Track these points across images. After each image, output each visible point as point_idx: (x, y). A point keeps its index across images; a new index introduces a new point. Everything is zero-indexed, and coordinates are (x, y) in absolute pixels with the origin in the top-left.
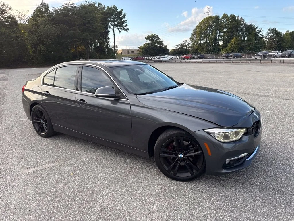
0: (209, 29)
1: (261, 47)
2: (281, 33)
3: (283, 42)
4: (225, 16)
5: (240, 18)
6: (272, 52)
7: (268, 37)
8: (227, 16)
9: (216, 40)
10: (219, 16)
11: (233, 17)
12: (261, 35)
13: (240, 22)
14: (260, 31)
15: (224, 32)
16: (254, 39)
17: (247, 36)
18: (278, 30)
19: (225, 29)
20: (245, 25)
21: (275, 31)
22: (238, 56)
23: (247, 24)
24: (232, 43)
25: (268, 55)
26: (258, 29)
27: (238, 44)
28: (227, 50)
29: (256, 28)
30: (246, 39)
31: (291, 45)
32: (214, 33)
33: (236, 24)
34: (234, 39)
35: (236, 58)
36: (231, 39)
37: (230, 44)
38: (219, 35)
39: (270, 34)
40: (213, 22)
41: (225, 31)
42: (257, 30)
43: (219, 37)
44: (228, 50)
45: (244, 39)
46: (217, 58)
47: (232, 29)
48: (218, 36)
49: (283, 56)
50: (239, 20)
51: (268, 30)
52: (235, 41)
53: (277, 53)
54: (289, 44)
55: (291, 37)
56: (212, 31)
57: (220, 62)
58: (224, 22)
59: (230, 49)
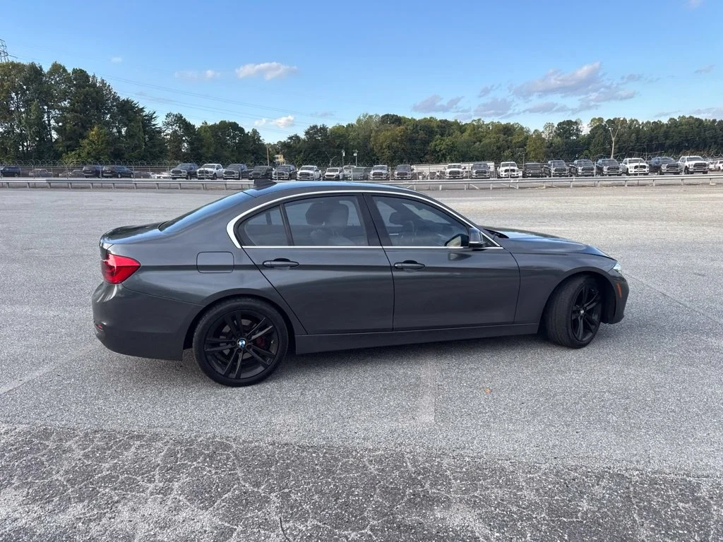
0: (13, 95)
1: (161, 152)
2: (194, 126)
3: (203, 146)
4: (57, 69)
5: (99, 80)
6: (206, 167)
7: (169, 131)
8: (65, 70)
9: (43, 129)
10: (40, 67)
11: (81, 75)
12: (157, 126)
13: (103, 90)
14: (151, 118)
15: (61, 109)
16: (142, 134)
17: (125, 125)
18: (188, 120)
19: (66, 103)
20: (116, 99)
21: (180, 120)
22: (125, 173)
23: (119, 97)
24: (91, 138)
25: (199, 173)
26: (147, 111)
27: (108, 143)
28: (79, 156)
29: (142, 110)
30: (124, 131)
31: (217, 153)
32: (33, 108)
33: (94, 95)
34: (96, 128)
35: (119, 176)
36: (85, 128)
37: (87, 141)
38: (48, 117)
39: (171, 125)
40: (27, 81)
41: (66, 108)
42: (144, 114)
43: (49, 121)
44: (83, 155)
45: (119, 132)
46: (58, 176)
47: (85, 105)
48: (46, 118)
49: (229, 175)
50: (98, 85)
51: (167, 116)
52: (98, 135)
53: (217, 169)
54: (212, 149)
55: (213, 136)
56: (27, 103)
57: (102, 187)
58: (56, 82)
59: (88, 153)
